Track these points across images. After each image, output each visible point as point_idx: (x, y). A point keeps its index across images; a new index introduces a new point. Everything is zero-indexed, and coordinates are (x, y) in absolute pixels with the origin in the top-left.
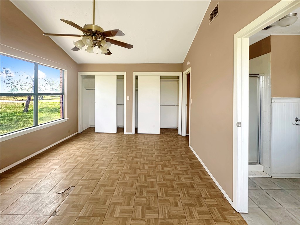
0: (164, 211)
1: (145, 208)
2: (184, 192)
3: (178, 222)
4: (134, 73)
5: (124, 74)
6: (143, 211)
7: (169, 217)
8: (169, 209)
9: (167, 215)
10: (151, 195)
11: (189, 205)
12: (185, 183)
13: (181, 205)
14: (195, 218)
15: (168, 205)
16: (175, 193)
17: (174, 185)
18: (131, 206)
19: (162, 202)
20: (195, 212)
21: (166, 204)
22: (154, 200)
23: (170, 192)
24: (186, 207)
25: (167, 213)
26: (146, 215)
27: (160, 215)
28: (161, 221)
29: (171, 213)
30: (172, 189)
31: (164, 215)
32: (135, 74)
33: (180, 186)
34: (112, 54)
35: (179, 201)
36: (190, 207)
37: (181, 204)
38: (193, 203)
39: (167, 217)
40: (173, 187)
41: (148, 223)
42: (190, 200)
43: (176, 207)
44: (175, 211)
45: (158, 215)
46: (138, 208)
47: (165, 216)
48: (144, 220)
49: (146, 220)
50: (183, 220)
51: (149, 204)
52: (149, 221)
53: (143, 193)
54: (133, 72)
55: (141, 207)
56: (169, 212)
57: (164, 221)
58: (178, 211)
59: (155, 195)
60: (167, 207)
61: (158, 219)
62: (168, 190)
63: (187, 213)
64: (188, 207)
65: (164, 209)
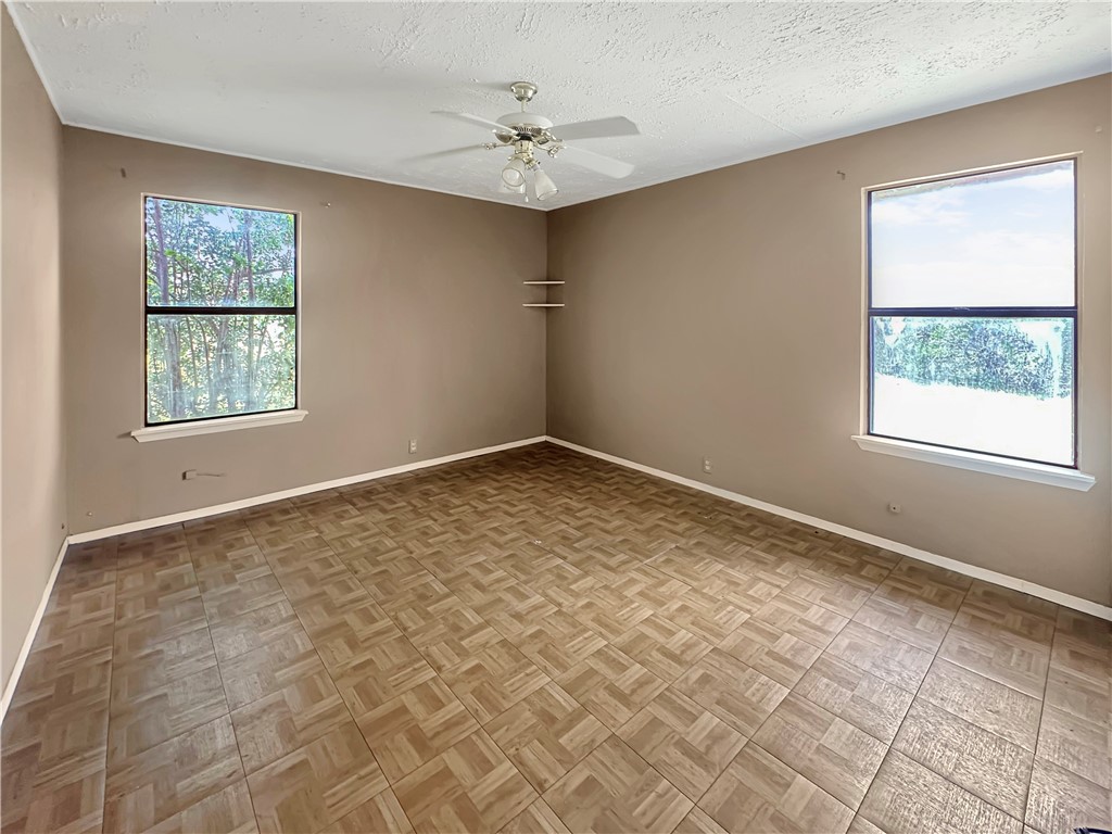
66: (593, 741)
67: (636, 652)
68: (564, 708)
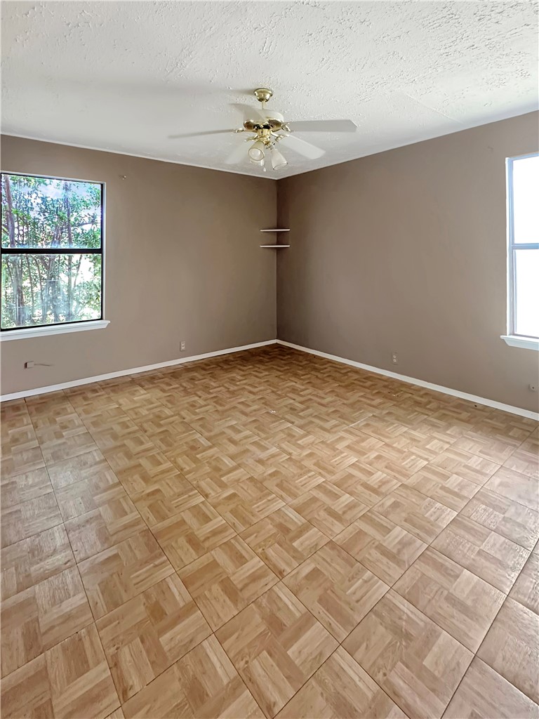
66: (316, 545)
67: (346, 486)
68: (296, 523)
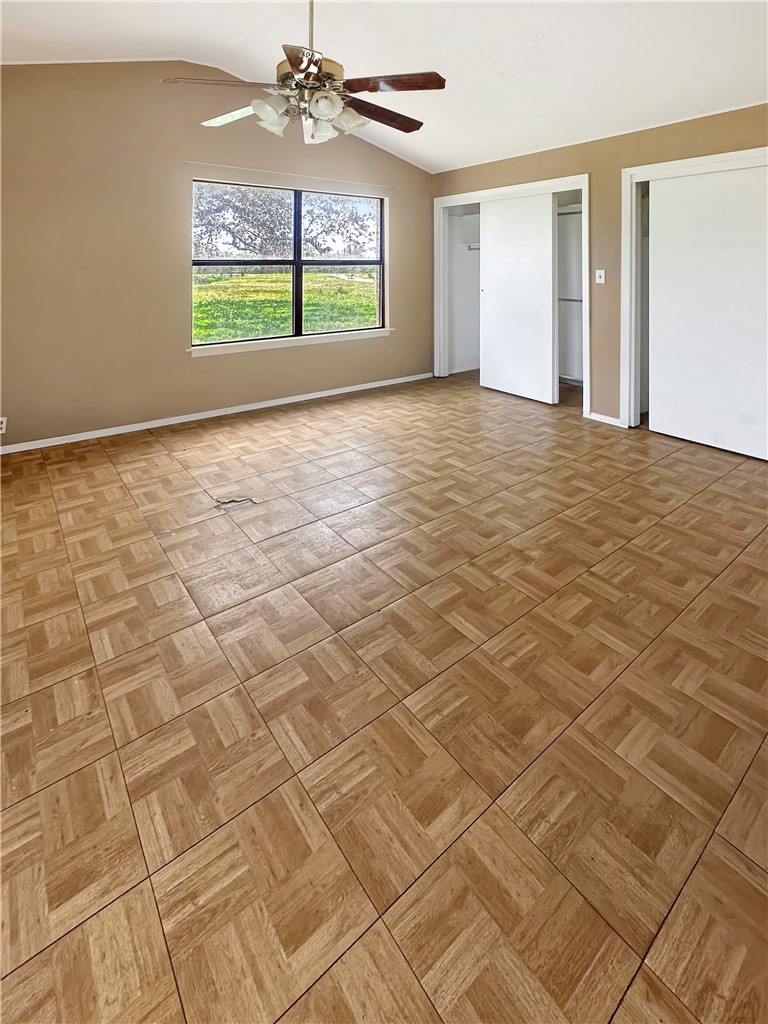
0: (347, 771)
1: (308, 695)
2: (551, 809)
3: (330, 881)
4: (626, 173)
5: (580, 182)
6: (290, 696)
7: (328, 819)
8: (370, 790)
9: (335, 796)
10: (389, 676)
11: (483, 886)
12: (624, 775)
13: (441, 836)
14: (429, 981)
15: (390, 770)
16: (495, 762)
17: (536, 731)
18: (286, 648)
19: (382, 737)
20: (469, 959)
21: (389, 758)
22: (370, 699)
23: (476, 738)
24: (454, 877)
25: (344, 790)
26: (283, 718)
27: (316, 767)
28: (287, 790)
29: (359, 811)
30: (501, 735)
31: (325, 787)
32: (632, 175)
33: (563, 758)
34: (422, 124)
35: (463, 814)
36: (470, 898)
37: (450, 838)
38: (525, 904)
39: (322, 807)
40: (520, 728)
41: (251, 748)
42: (532, 878)
43: (412, 818)
44: (385, 829)
45: (308, 758)
46: (293, 673)
47: (323, 793)
48: (255, 727)
49: (260, 734)
50: (359, 904)
51: (337, 696)
52: (260, 745)
53: (372, 644)
54: (623, 170)
55: (303, 678)
56: (357, 798)
57: (297, 803)
58: (397, 844)
59: (401, 689)
60: (378, 770)
61: (289, 773)
62: (480, 720)
63: (417, 900)
64: (466, 890)
65: (355, 765)
